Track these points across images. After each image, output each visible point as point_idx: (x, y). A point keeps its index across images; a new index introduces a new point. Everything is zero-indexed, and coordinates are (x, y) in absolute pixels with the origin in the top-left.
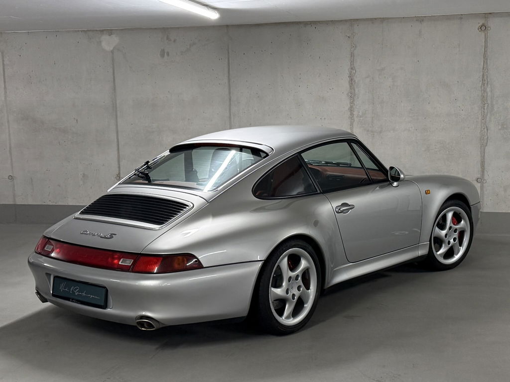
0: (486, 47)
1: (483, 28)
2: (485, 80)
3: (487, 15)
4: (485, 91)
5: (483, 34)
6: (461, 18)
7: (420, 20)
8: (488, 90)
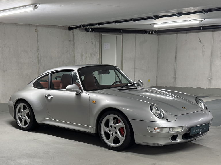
0: (37, 38)
1: (36, 30)
2: (38, 50)
3: (37, 26)
4: (38, 54)
5: (36, 33)
6: (29, 26)
7: (17, 25)
8: (39, 54)
